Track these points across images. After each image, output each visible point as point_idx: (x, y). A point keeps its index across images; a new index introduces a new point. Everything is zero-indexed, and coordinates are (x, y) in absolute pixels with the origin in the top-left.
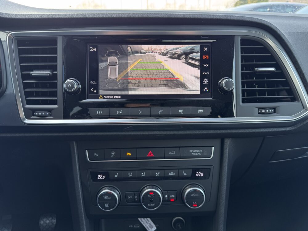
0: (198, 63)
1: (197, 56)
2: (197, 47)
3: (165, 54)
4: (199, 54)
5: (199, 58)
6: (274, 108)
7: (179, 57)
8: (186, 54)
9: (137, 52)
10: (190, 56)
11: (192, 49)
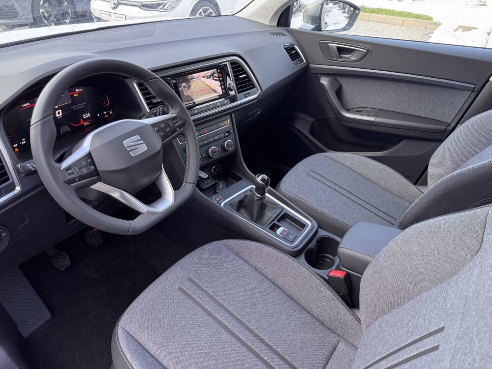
0: (218, 79)
1: (216, 75)
2: (215, 70)
3: (204, 77)
4: (217, 74)
5: (217, 76)
6: (249, 93)
7: (210, 77)
8: (212, 75)
9: (193, 78)
10: (214, 75)
11: (214, 72)
